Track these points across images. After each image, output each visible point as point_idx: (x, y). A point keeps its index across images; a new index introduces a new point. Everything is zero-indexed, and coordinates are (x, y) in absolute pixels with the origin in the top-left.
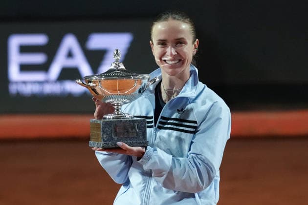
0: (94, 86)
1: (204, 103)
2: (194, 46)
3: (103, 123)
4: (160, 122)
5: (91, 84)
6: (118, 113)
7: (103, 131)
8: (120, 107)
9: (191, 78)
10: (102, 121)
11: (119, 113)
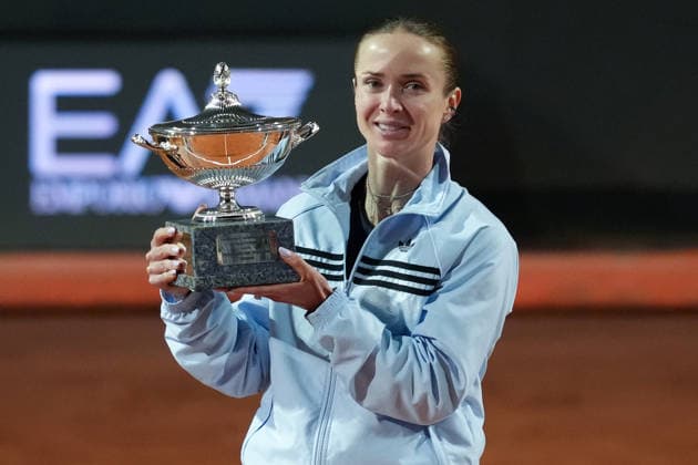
0: (172, 150)
1: (459, 227)
2: (447, 100)
3: (195, 233)
4: (360, 270)
5: (166, 146)
6: (229, 208)
7: (196, 252)
8: (232, 194)
9: (433, 171)
10: (193, 229)
11: (232, 207)
